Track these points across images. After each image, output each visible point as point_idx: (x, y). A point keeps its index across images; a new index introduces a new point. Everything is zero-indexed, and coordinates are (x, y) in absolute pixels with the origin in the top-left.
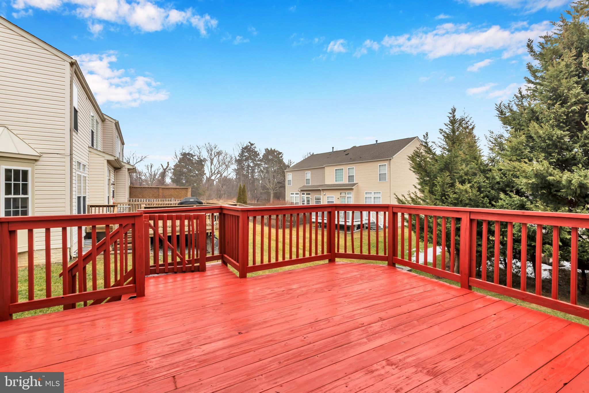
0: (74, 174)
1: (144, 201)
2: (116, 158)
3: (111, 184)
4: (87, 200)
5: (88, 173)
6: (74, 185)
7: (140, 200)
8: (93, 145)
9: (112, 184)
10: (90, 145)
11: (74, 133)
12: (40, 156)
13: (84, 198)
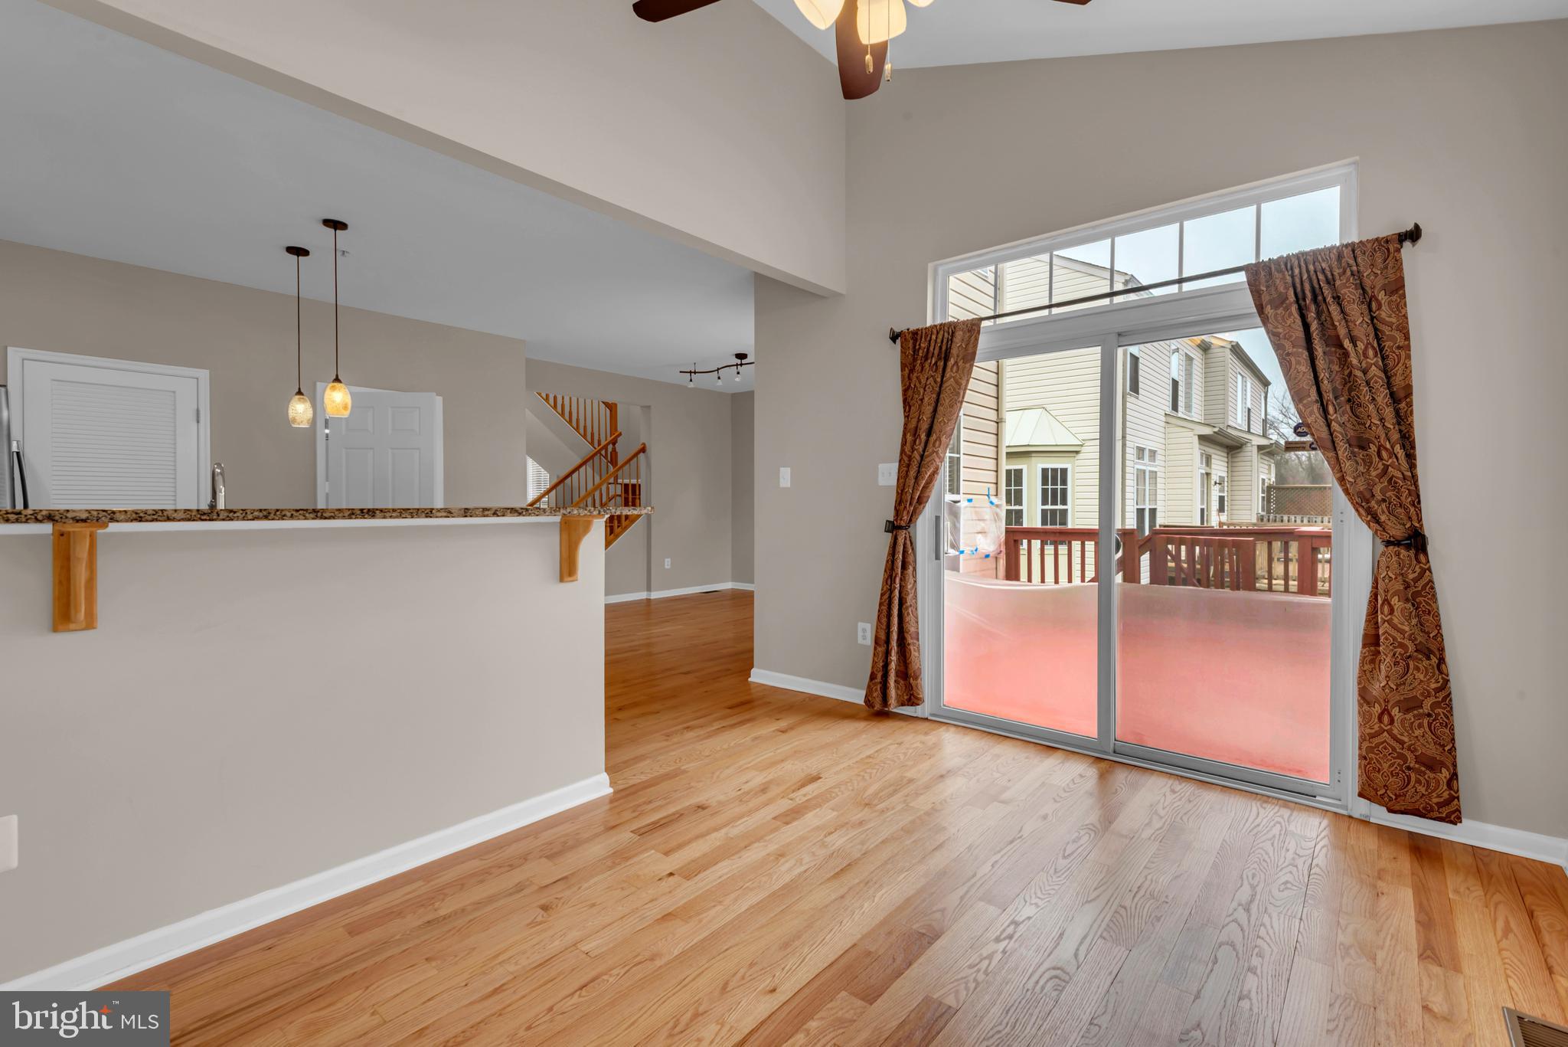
0: (1128, 469)
1: (1295, 521)
2: (1216, 430)
3: (1213, 483)
4: (1159, 515)
5: (1163, 464)
6: (1128, 489)
7: (1285, 518)
8: (1175, 407)
9: (1216, 483)
10: (1169, 410)
11: (1129, 399)
12: (1082, 446)
13: (1153, 512)
